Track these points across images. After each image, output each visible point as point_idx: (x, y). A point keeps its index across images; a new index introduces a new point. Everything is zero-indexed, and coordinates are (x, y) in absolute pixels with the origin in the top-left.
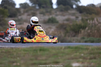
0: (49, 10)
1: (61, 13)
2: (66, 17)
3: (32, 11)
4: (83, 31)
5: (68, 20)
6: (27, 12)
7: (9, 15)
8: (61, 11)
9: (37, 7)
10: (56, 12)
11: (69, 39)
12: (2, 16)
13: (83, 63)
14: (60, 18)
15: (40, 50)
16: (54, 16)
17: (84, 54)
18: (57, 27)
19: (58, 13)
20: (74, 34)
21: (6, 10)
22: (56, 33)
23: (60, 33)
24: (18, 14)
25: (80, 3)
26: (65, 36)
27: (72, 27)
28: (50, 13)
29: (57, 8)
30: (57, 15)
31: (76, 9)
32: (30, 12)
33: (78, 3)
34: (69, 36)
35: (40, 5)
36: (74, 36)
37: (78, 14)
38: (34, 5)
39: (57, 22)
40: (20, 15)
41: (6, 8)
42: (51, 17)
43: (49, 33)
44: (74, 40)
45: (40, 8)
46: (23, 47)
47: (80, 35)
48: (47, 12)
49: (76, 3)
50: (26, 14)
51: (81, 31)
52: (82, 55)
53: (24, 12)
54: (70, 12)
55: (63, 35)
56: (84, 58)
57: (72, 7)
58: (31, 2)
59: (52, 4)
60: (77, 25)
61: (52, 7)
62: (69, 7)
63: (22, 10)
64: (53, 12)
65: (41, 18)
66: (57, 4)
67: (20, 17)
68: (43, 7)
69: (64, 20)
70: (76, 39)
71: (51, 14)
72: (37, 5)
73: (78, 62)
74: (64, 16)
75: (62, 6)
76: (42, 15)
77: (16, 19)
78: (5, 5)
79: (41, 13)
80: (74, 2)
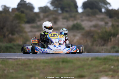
0: (73, 14)
1: (87, 18)
2: (94, 23)
3: (54, 16)
4: (113, 39)
5: (95, 26)
7: (26, 20)
8: (88, 15)
9: (60, 12)
10: (82, 17)
11: (97, 48)
12: (18, 21)
13: (112, 76)
14: (87, 24)
15: (63, 62)
16: (79, 21)
17: (114, 66)
18: (83, 35)
19: (84, 18)
20: (103, 42)
21: (23, 15)
22: (82, 41)
23: (87, 41)
24: (37, 19)
25: (111, 6)
26: (92, 45)
27: (100, 34)
28: (75, 18)
29: (82, 13)
30: (82, 21)
31: (105, 13)
32: (51, 17)
33: (108, 6)
34: (97, 45)
35: (63, 9)
36: (103, 45)
37: (108, 19)
38: (55, 9)
39: (83, 29)
40: (39, 21)
41: (22, 12)
42: (75, 22)
43: (73, 41)
44: (102, 50)
45: (63, 12)
46: (43, 58)
47: (109, 43)
48: (71, 17)
49: (105, 6)
50: (46, 19)
51: (111, 39)
52: (112, 67)
53: (44, 17)
54: (98, 16)
55: (89, 43)
56: (114, 71)
57: (101, 11)
58: (53, 5)
59: (76, 7)
60: (106, 32)
61: (77, 11)
62: (97, 11)
63: (42, 15)
64: (78, 16)
65: (63, 24)
66: (82, 7)
67: (39, 23)
68: (67, 11)
69: (91, 27)
70: (105, 49)
72: (59, 9)
73: (107, 76)
74: (91, 21)
75: (88, 9)
76: (65, 20)
77: (35, 25)
78: (22, 9)
79: (64, 18)
80: (103, 5)
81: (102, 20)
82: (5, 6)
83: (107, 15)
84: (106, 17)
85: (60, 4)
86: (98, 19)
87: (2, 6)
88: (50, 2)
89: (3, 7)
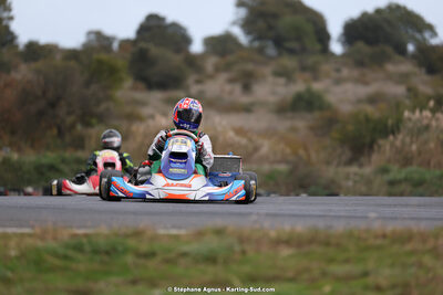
0: (310, 60)
1: (356, 73)
2: (372, 89)
3: (250, 67)
5: (373, 100)
6: (227, 67)
8: (360, 64)
9: (271, 51)
10: (338, 70)
18: (312, 128)
19: (345, 72)
25: (435, 34)
27: (351, 127)
28: (314, 71)
29: (344, 56)
30: (338, 82)
31: (414, 57)
33: (427, 35)
35: (279, 42)
38: (256, 44)
40: (199, 82)
48: (304, 69)
49: (418, 36)
50: (223, 77)
53: (218, 69)
54: (390, 68)
57: (402, 51)
59: (323, 36)
61: (325, 50)
62: (389, 50)
63: (210, 63)
64: (326, 67)
65: (274, 93)
66: (343, 39)
68: (292, 52)
69: (359, 101)
71: (316, 78)
72: (270, 44)
74: (366, 83)
75: (360, 45)
76: (282, 81)
79: (278, 74)
80: (410, 31)
81: (403, 78)
82: (98, 34)
83: (420, 64)
84: (416, 70)
85: (270, 28)
86: (390, 77)
87: (89, 33)
88: (241, 22)
89: (93, 37)
